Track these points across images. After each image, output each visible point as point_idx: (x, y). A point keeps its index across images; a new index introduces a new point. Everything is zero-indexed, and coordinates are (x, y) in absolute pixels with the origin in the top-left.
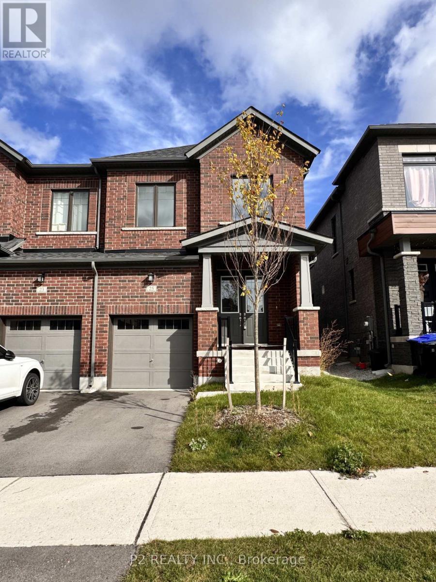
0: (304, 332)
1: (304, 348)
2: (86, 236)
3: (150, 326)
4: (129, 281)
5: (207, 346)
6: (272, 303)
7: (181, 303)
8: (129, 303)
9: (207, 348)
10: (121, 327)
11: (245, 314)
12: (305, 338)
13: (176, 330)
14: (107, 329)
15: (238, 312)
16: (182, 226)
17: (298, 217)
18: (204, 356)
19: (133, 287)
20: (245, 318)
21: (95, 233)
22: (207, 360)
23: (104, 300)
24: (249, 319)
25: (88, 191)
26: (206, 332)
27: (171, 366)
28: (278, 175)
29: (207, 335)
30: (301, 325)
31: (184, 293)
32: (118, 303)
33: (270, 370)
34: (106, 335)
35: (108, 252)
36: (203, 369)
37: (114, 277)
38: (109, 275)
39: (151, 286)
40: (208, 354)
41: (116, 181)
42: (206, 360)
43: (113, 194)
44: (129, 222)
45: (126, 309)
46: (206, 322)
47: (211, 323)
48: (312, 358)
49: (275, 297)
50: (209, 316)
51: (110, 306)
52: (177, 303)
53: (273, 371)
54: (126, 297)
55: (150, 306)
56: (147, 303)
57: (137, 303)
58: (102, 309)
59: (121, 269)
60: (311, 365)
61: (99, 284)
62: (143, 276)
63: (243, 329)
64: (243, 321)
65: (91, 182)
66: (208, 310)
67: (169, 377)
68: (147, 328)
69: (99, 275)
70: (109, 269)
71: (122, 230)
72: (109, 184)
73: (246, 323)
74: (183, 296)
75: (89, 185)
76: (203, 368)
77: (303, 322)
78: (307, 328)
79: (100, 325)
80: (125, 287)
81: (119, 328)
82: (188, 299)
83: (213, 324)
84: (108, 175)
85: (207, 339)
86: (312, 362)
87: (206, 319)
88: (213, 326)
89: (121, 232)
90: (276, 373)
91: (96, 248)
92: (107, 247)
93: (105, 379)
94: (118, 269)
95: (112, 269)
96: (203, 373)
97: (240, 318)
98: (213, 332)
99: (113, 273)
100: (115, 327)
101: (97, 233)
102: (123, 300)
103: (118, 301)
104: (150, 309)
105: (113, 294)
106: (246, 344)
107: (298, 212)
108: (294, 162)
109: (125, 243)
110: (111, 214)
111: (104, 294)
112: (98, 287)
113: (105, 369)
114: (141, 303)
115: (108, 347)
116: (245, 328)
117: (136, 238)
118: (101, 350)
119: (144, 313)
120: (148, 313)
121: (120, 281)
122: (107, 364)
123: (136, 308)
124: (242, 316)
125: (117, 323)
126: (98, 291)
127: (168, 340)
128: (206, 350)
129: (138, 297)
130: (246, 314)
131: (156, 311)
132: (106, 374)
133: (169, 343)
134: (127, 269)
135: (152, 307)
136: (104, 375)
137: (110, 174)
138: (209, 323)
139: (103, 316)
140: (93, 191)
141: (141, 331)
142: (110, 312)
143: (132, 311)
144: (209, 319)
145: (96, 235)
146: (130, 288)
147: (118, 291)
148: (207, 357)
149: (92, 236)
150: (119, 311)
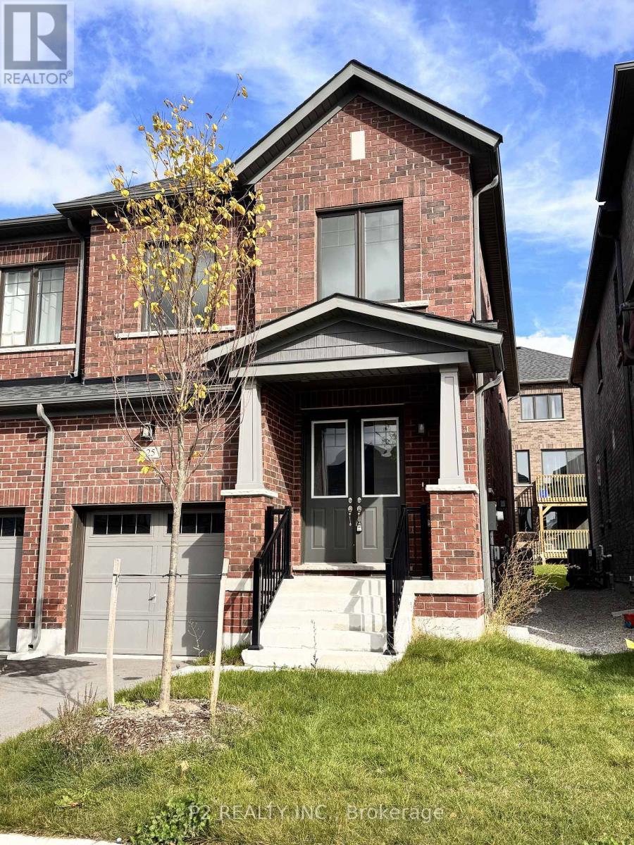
0: (443, 540)
1: (440, 577)
2: (58, 353)
3: (152, 528)
4: (110, 439)
5: (240, 568)
6: (413, 476)
7: (204, 480)
8: (109, 483)
9: (242, 573)
10: (99, 530)
11: (359, 499)
12: (442, 553)
13: (201, 535)
14: (68, 534)
15: (347, 496)
16: (228, 323)
17: (456, 288)
18: (233, 588)
19: (117, 451)
20: (359, 508)
21: (73, 346)
22: (241, 599)
23: (65, 478)
24: (367, 510)
25: (62, 264)
26: (240, 540)
27: (189, 608)
28: (414, 199)
29: (242, 544)
30: (435, 524)
31: (212, 460)
32: (89, 483)
33: (350, 622)
34: (66, 546)
35: (90, 382)
36: (232, 617)
37: (82, 432)
38: (73, 429)
39: (151, 448)
40: (242, 584)
41: (107, 242)
42: (238, 597)
43: (100, 268)
44: (129, 321)
45: (102, 494)
46: (240, 519)
47: (251, 520)
48: (459, 599)
49: (419, 464)
50: (247, 506)
51: (74, 490)
52: (198, 480)
53: (356, 626)
54: (104, 470)
55: (146, 489)
56: (142, 482)
57: (123, 482)
58: (59, 495)
59: (95, 416)
60: (458, 615)
61: (56, 447)
62: (135, 429)
63: (355, 532)
64: (355, 516)
65: (69, 247)
66: (244, 494)
67: (184, 632)
68: (147, 531)
69: (56, 429)
70: (75, 417)
71: (115, 339)
72: (93, 249)
73: (361, 519)
74: (209, 467)
75: (64, 253)
76: (232, 614)
77: (440, 517)
78: (448, 532)
79: (57, 527)
80: (103, 452)
81: (96, 532)
82: (219, 473)
83: (254, 522)
84: (92, 231)
85: (241, 555)
86: (458, 607)
87: (240, 513)
88: (254, 527)
89: (114, 342)
90: (363, 630)
91: (73, 375)
92: (88, 372)
93: (61, 634)
94: (91, 416)
95: (79, 417)
96: (232, 624)
97: (350, 508)
98: (253, 540)
99: (82, 424)
100: (89, 530)
101: (76, 346)
102: (97, 477)
103: (89, 479)
104: (146, 494)
105: (81, 465)
106: (362, 565)
107: (456, 277)
108: (449, 168)
109: (121, 363)
110: (97, 308)
111: (65, 466)
112: (55, 453)
113: (61, 614)
114: (131, 482)
115: (71, 570)
116: (359, 529)
117: (140, 352)
118: (55, 575)
119: (136, 502)
120: (143, 501)
121: (93, 440)
122: (65, 603)
123: (120, 492)
124: (354, 504)
125: (92, 523)
126: (55, 459)
127: (185, 556)
128: (239, 577)
129: (124, 470)
130: (363, 499)
131: (156, 498)
132: (64, 623)
133: (187, 560)
134: (107, 415)
135: (151, 489)
136: (60, 626)
137: (95, 231)
138: (246, 520)
139: (61, 509)
140: (71, 266)
141: (137, 538)
142: (73, 501)
143: (113, 498)
144: (246, 514)
145: (74, 349)
146: (111, 452)
147: (89, 458)
148: (242, 592)
149: (68, 352)
150: (91, 499)
